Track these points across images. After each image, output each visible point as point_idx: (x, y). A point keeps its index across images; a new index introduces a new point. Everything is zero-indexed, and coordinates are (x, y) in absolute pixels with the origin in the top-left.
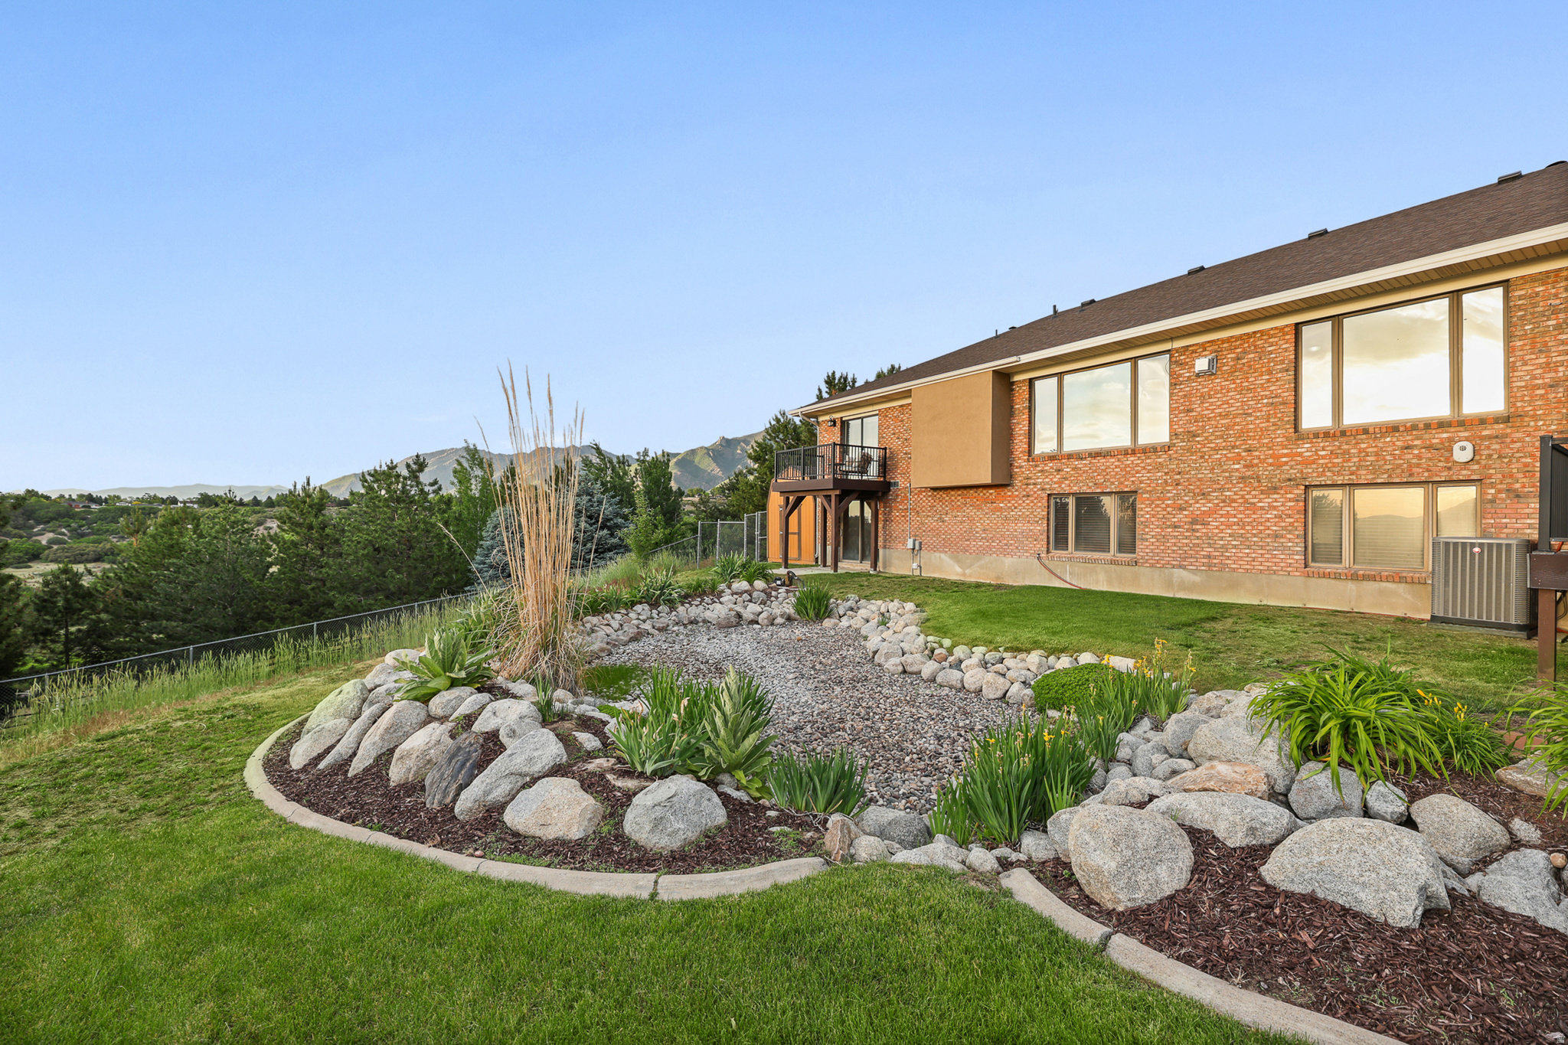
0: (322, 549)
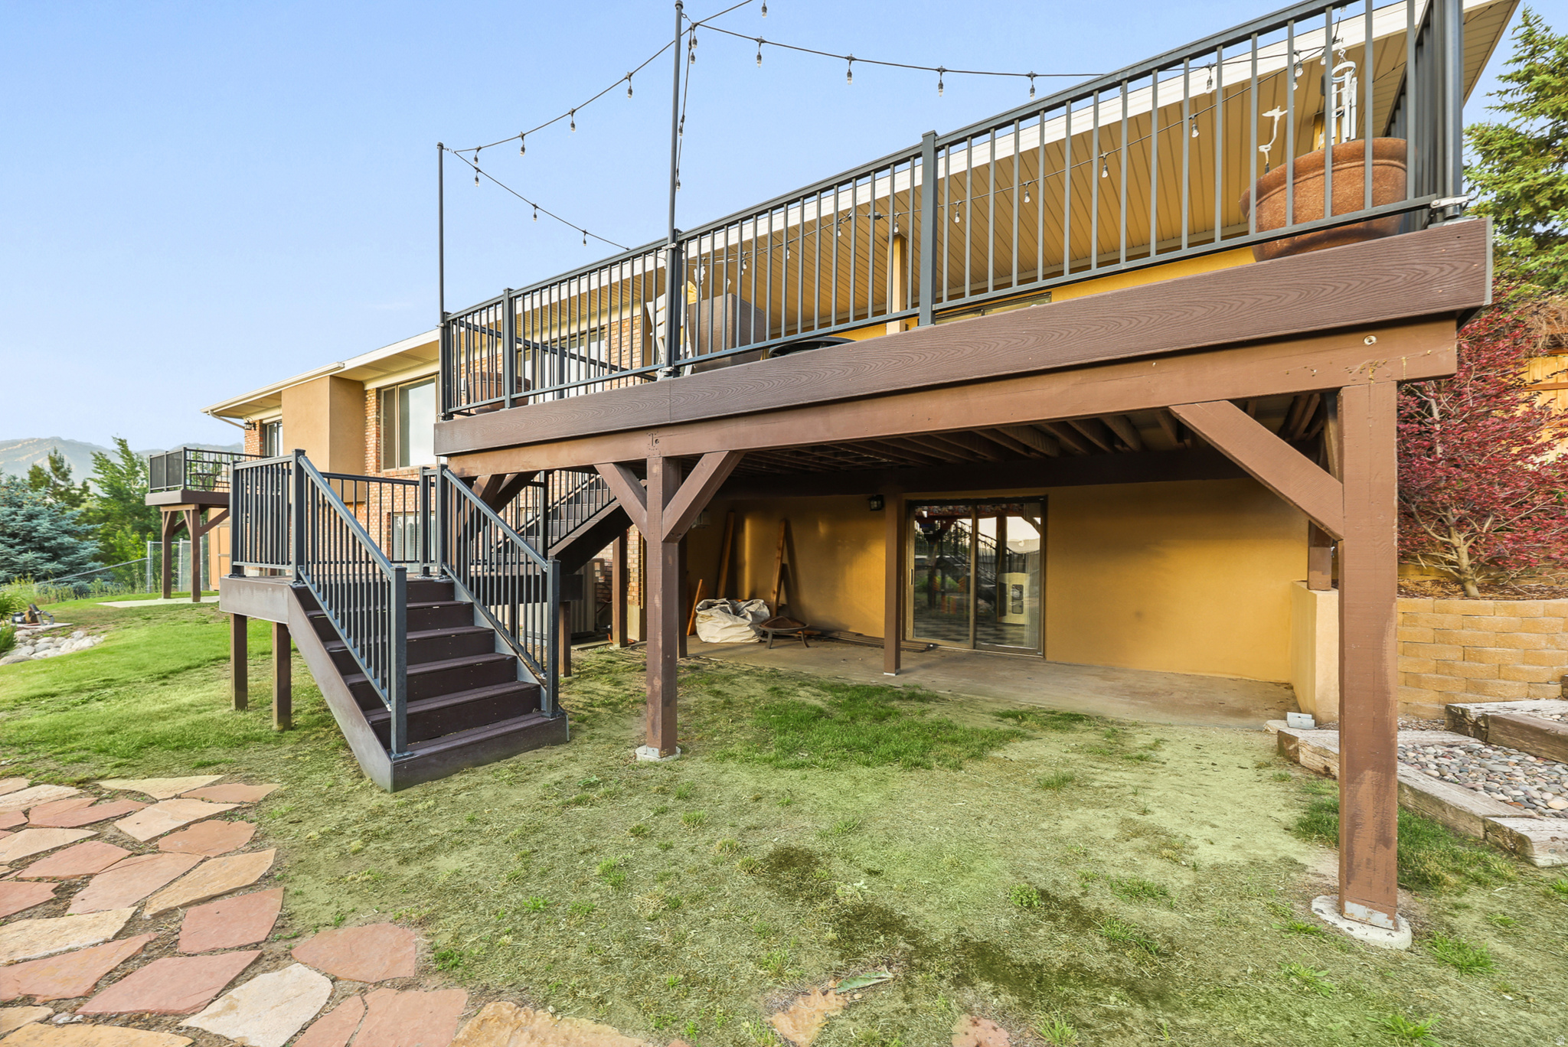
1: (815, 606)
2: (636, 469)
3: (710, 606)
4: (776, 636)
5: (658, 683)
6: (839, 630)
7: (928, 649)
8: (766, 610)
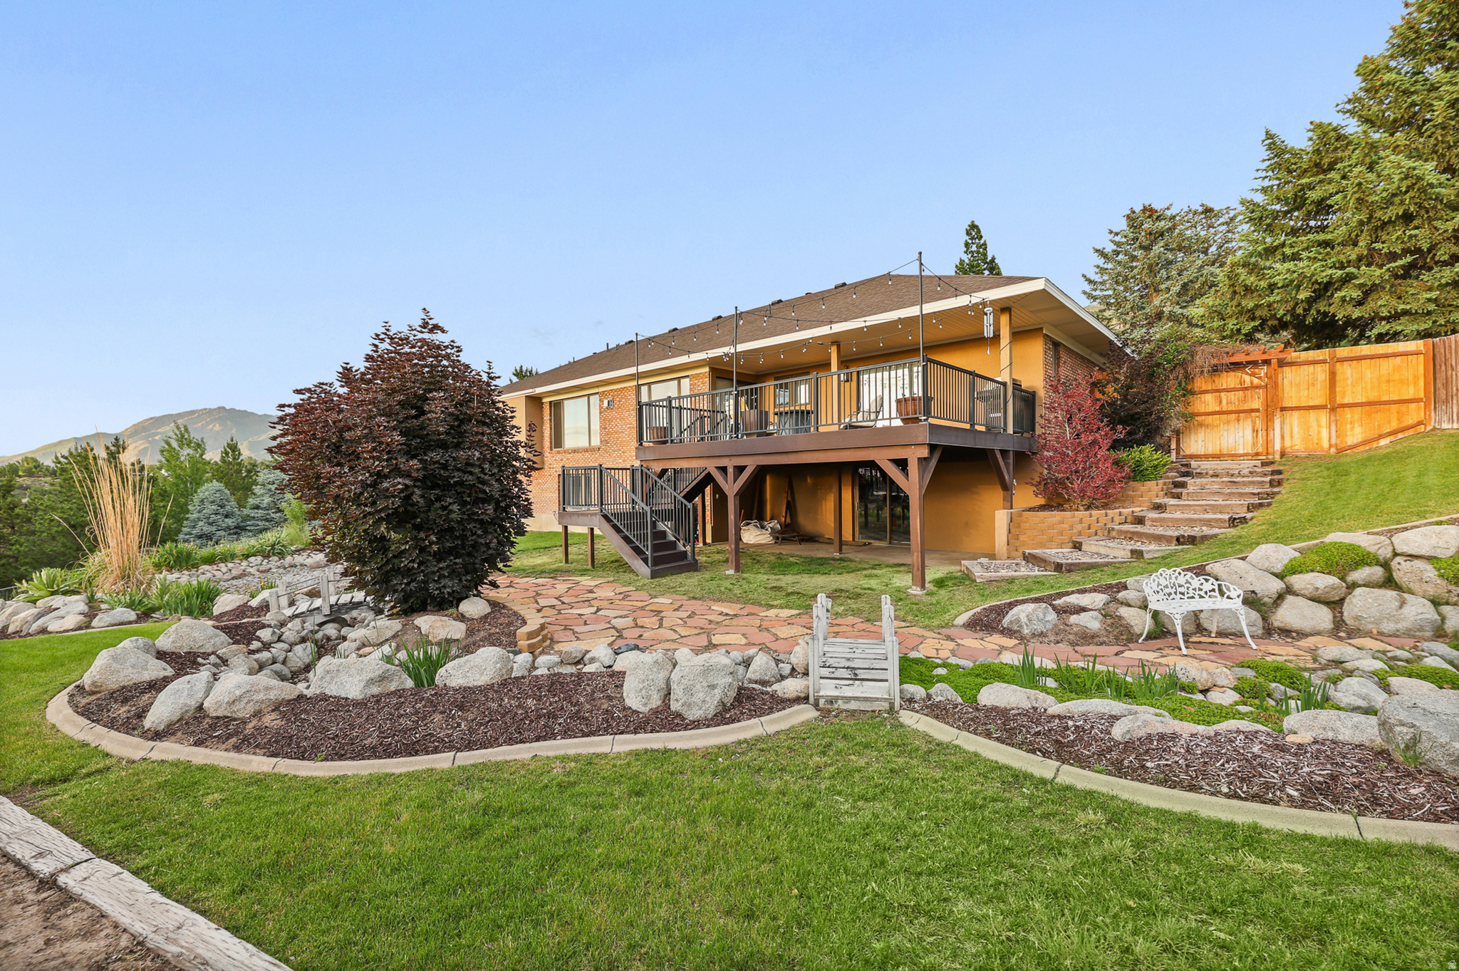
0: (13, 528)
1: (806, 523)
2: (723, 470)
3: (748, 524)
4: (783, 539)
5: (733, 546)
6: (819, 536)
7: (865, 545)
8: (778, 526)
